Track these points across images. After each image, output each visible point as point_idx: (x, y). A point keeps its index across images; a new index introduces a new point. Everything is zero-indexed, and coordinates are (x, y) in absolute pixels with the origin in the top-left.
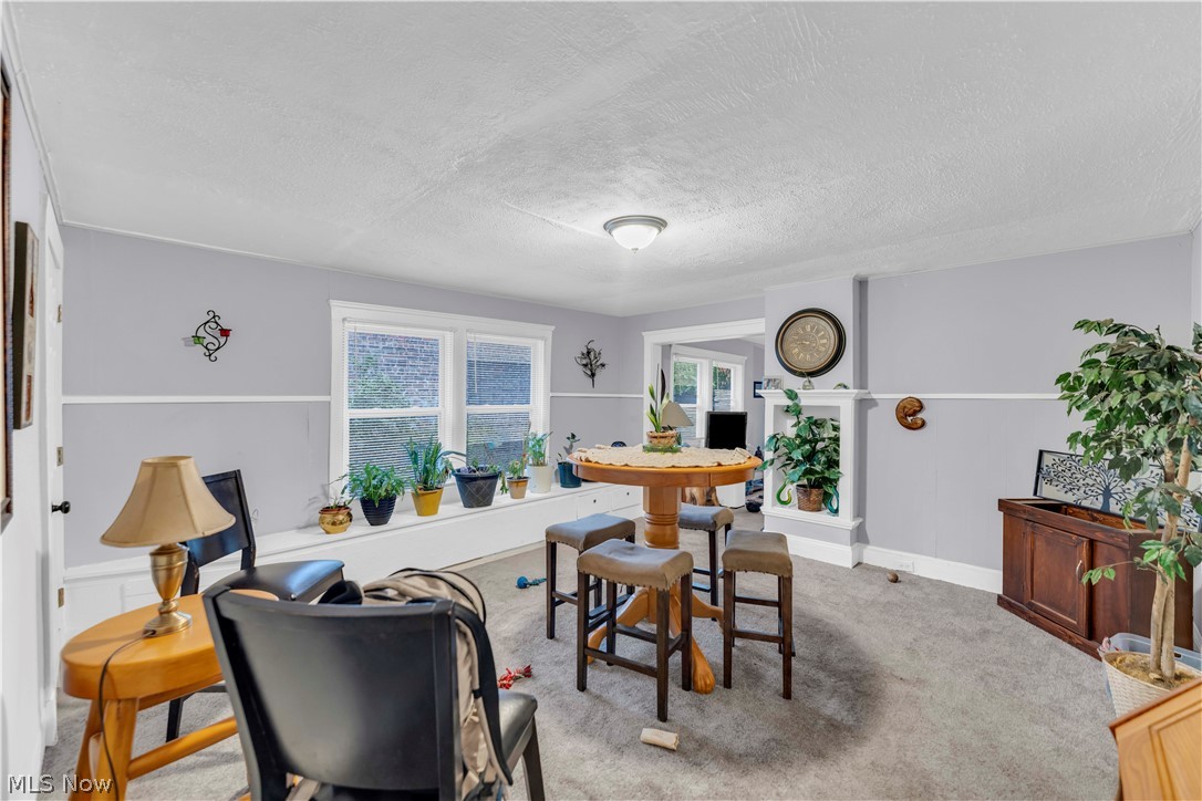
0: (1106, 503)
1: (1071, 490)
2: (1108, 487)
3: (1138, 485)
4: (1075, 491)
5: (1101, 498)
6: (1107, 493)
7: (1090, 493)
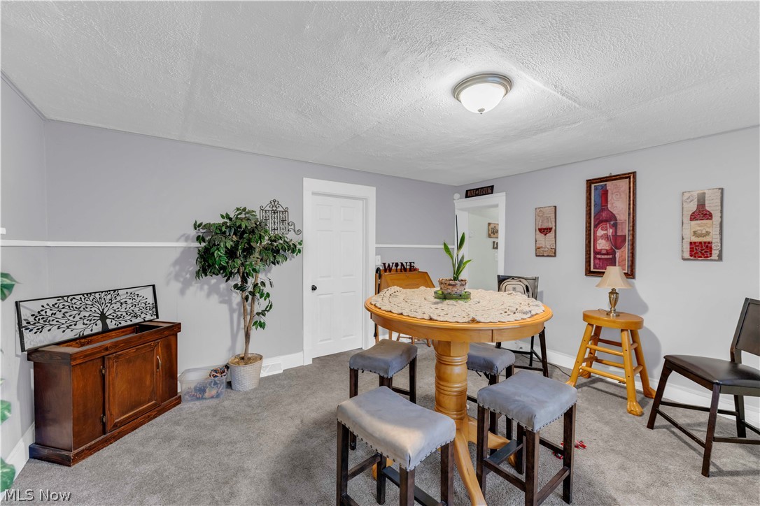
0: (105, 324)
1: (68, 327)
2: (102, 313)
3: (122, 304)
4: (73, 327)
5: (99, 323)
6: (103, 317)
7: (88, 322)
